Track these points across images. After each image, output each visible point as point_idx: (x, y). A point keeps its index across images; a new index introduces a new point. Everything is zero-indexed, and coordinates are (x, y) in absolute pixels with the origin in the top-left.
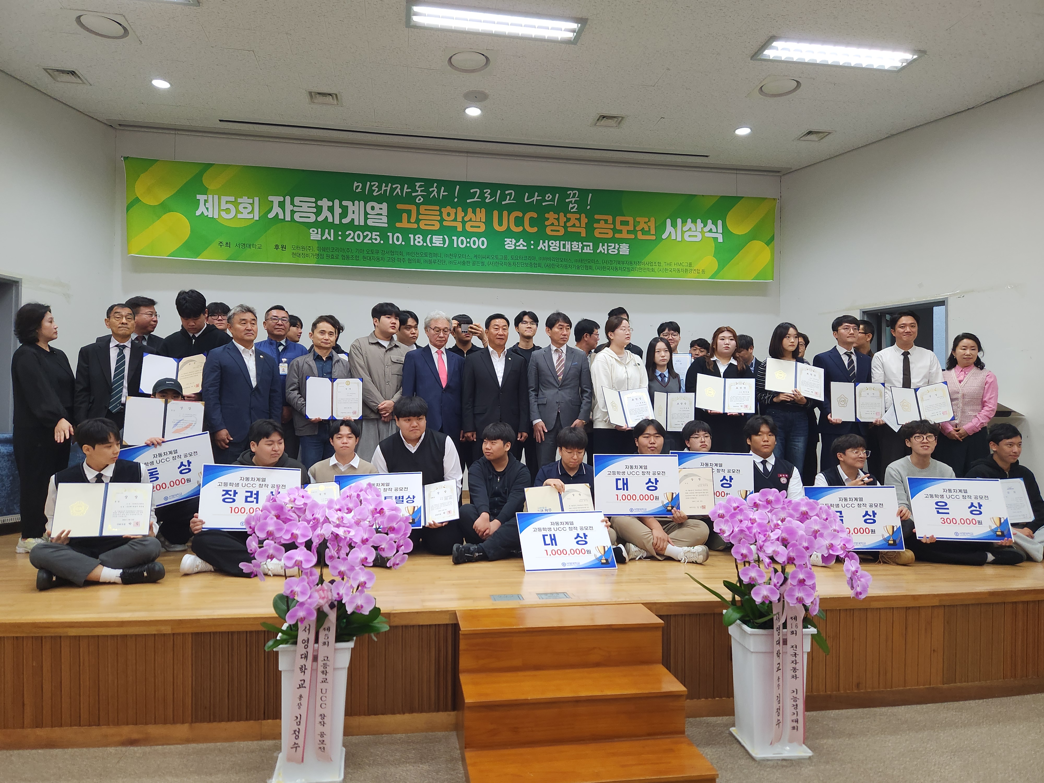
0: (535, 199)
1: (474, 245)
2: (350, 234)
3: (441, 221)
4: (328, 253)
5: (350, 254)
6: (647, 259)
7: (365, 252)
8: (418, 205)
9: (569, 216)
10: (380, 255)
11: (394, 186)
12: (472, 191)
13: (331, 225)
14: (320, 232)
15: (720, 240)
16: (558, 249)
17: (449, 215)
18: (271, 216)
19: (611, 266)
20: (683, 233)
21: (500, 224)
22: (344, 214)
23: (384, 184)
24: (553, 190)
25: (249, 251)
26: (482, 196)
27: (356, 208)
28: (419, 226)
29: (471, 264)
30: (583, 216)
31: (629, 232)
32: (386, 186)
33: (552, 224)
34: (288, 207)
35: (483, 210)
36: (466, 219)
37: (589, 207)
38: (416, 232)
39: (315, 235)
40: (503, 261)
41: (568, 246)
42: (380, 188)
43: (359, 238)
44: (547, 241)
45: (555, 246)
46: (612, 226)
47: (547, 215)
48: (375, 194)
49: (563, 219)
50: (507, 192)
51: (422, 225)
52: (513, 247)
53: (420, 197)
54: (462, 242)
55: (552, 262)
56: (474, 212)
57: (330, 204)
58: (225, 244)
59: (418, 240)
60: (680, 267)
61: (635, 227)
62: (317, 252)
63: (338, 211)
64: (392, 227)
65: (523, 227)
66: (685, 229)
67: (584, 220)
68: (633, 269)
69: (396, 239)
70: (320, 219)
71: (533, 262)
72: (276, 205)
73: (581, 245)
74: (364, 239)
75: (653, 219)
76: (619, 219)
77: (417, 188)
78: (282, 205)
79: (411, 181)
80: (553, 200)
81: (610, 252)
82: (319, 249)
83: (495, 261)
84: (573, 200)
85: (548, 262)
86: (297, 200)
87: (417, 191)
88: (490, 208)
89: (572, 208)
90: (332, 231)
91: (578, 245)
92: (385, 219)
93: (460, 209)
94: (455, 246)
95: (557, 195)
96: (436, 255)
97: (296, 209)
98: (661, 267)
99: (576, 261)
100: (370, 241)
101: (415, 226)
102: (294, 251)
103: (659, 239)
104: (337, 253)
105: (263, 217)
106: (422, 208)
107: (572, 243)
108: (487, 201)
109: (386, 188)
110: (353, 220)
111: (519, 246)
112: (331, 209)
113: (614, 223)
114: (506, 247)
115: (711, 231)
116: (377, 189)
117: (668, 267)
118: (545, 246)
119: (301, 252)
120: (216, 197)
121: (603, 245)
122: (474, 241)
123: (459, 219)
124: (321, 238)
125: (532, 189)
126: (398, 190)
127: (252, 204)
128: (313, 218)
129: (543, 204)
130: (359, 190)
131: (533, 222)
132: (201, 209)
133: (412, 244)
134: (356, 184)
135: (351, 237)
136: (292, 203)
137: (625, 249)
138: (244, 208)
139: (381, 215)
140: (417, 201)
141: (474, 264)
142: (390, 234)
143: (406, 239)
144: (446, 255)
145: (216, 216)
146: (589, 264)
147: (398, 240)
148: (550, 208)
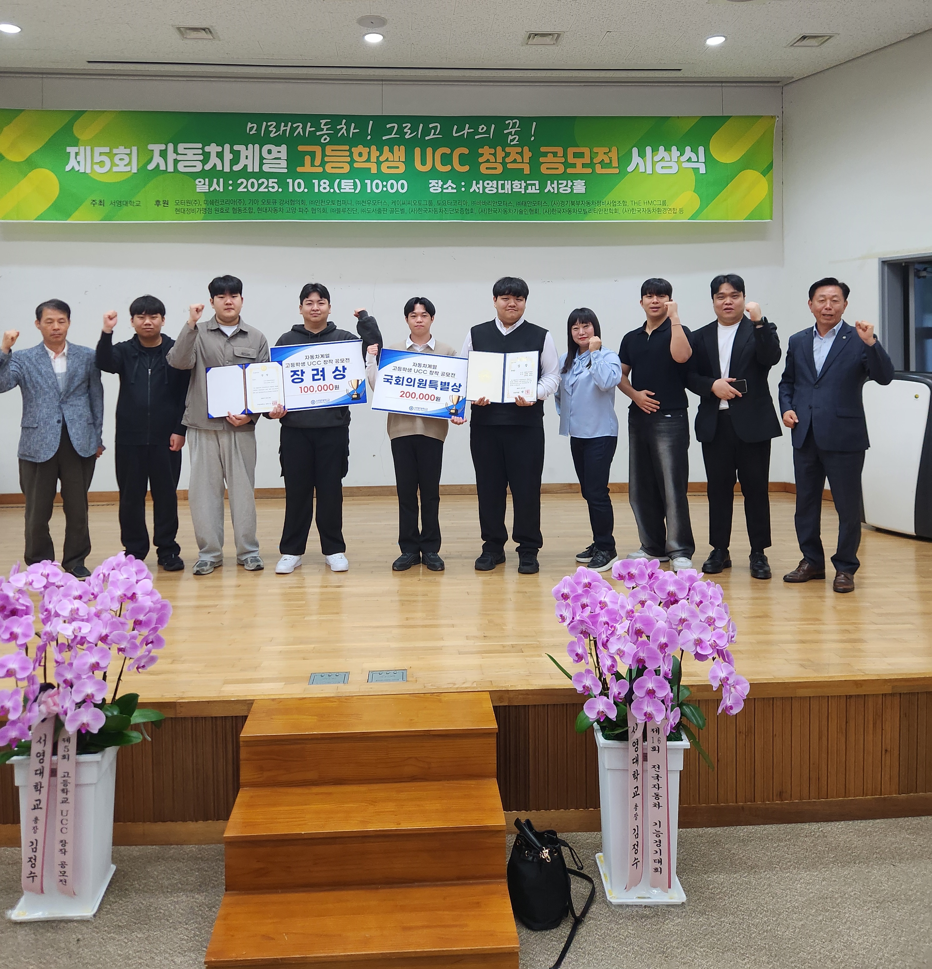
0: (465, 132)
1: (392, 188)
2: (242, 183)
3: (351, 162)
4: (217, 207)
5: (242, 207)
6: (610, 197)
7: (260, 203)
8: (323, 146)
9: (508, 149)
10: (278, 206)
11: (294, 126)
12: (388, 126)
13: (221, 174)
14: (207, 183)
15: (703, 170)
16: (495, 191)
17: (360, 155)
18: (151, 167)
19: (564, 208)
20: (653, 164)
21: (424, 162)
22: (235, 160)
23: (283, 124)
24: (487, 120)
25: (126, 209)
26: (401, 131)
27: (250, 153)
28: (324, 169)
30: (526, 149)
31: (584, 165)
32: (286, 126)
33: (488, 161)
34: (171, 156)
35: (402, 148)
36: (382, 159)
37: (533, 139)
38: (320, 176)
39: (201, 186)
40: (428, 207)
41: (508, 186)
42: (278, 128)
43: (253, 187)
44: (481, 182)
45: (491, 187)
46: (563, 160)
47: (480, 151)
48: (272, 135)
49: (500, 154)
50: (431, 126)
51: (329, 169)
52: (440, 190)
53: (326, 136)
54: (377, 186)
55: (489, 207)
56: (391, 151)
57: (219, 149)
58: (98, 202)
59: (323, 186)
60: (651, 207)
61: (592, 159)
62: (204, 206)
63: (228, 156)
64: (292, 172)
65: (452, 166)
66: (656, 159)
67: (527, 154)
68: (592, 211)
69: (297, 186)
70: (208, 167)
71: (464, 207)
72: (157, 154)
73: (524, 184)
74: (258, 188)
75: (614, 149)
76: (571, 151)
77: (322, 127)
78: (163, 154)
79: (315, 119)
80: (488, 132)
81: (561, 191)
82: (206, 202)
83: (418, 206)
84: (513, 130)
85: (484, 206)
86: (181, 147)
87: (323, 130)
88: (410, 145)
89: (512, 140)
90: (221, 180)
91: (521, 184)
92: (284, 164)
93: (373, 148)
94: (369, 191)
95: (493, 126)
96: (344, 202)
97: (179, 158)
98: (627, 207)
99: (519, 204)
100: (266, 190)
101: (320, 170)
102: (178, 207)
103: (623, 173)
104: (226, 206)
105: (142, 169)
106: (328, 149)
107: (513, 182)
108: (407, 137)
109: (285, 128)
110: (246, 166)
111: (447, 188)
112: (220, 155)
113: (565, 155)
114: (431, 190)
115: (689, 160)
116: (274, 130)
117: (635, 207)
118: (479, 188)
119: (186, 207)
120: (88, 148)
121: (552, 183)
122: (392, 184)
123: (373, 158)
124: (209, 189)
125: (461, 121)
126: (300, 129)
127: (129, 155)
128: (199, 167)
129: (476, 137)
130: (253, 132)
131: (463, 160)
132: (72, 163)
133: (316, 190)
134: (250, 125)
135: (244, 186)
136: (175, 151)
137: (579, 187)
138: (120, 159)
139: (280, 159)
140: (322, 141)
141: (392, 212)
142: (290, 181)
143: (309, 185)
144: (358, 203)
145: (88, 171)
146: (534, 208)
147: (299, 187)
148: (483, 142)
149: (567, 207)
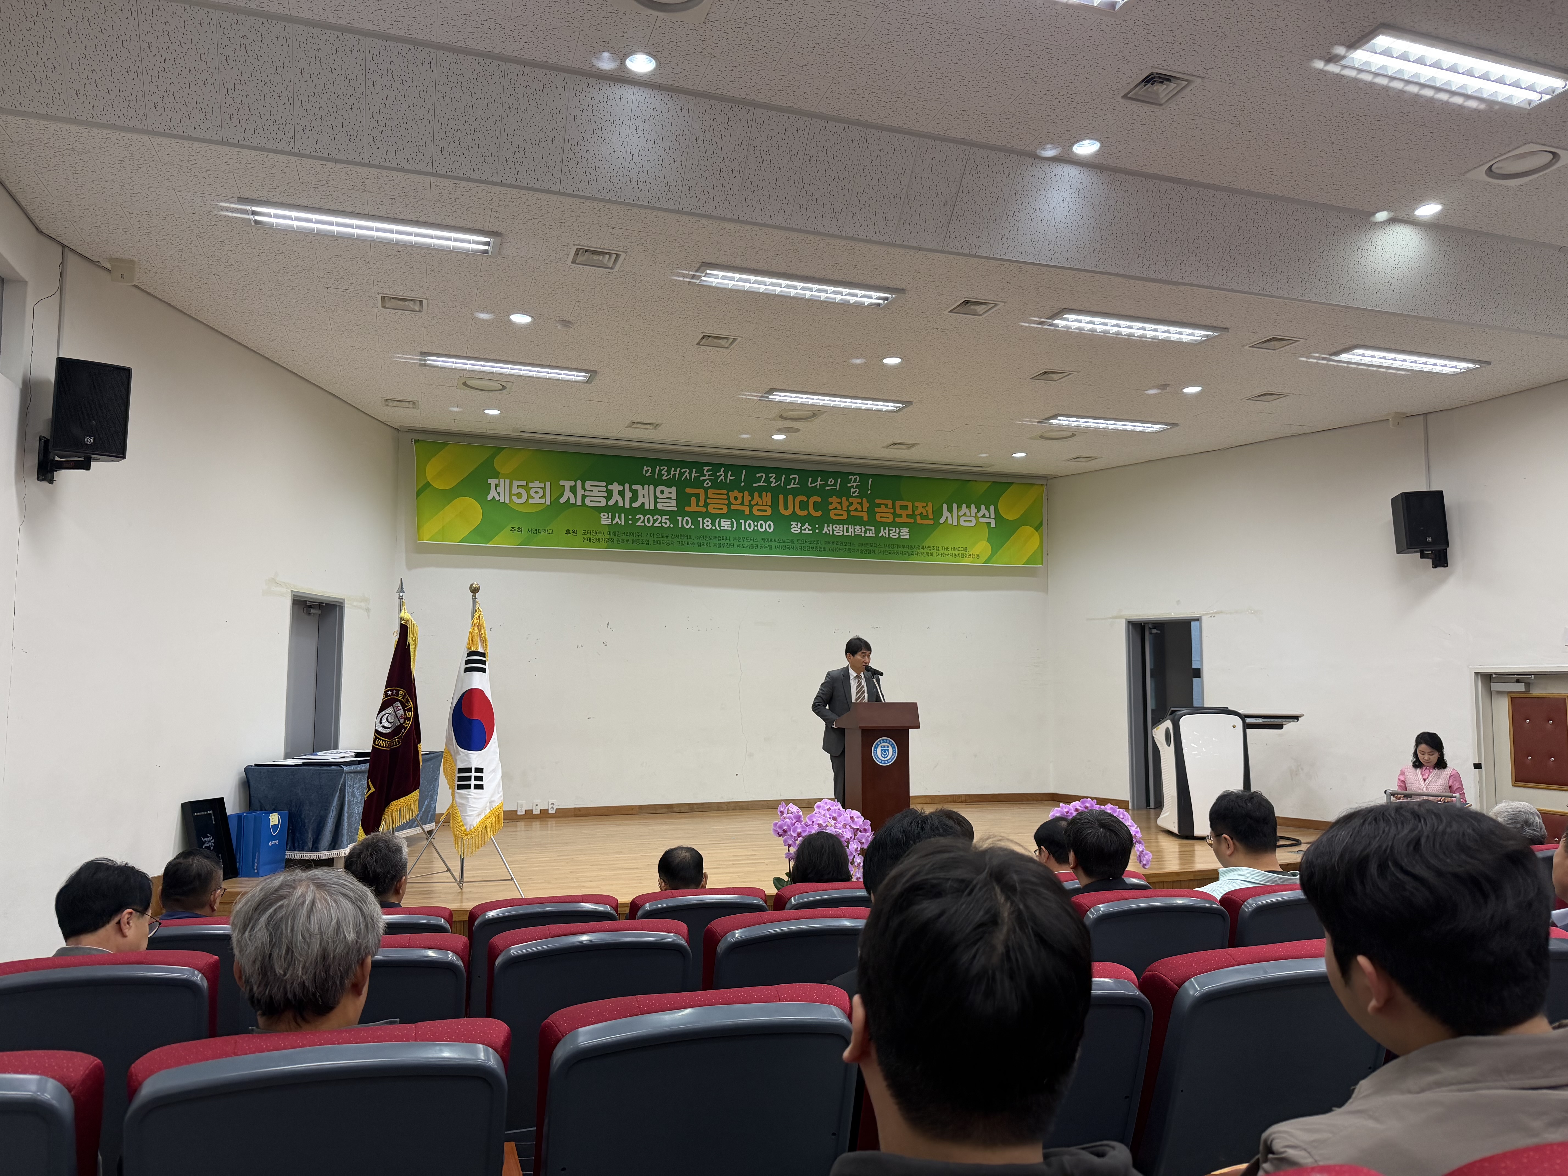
1: (762, 528)
2: (640, 518)
3: (729, 504)
4: (619, 538)
5: (640, 539)
6: (927, 543)
7: (655, 536)
8: (706, 489)
9: (851, 500)
10: (670, 539)
11: (682, 471)
12: (758, 475)
13: (622, 510)
14: (610, 517)
15: (993, 525)
16: (842, 533)
17: (736, 499)
18: (562, 500)
19: (893, 550)
20: (958, 517)
21: (786, 508)
22: (634, 498)
23: (673, 469)
24: (835, 474)
25: (540, 536)
26: (767, 480)
28: (707, 509)
29: (759, 547)
30: (864, 500)
31: (908, 516)
32: (675, 470)
33: (836, 508)
34: (580, 492)
35: (769, 494)
36: (753, 503)
37: (869, 492)
38: (704, 515)
39: (605, 519)
40: (790, 544)
41: (851, 530)
42: (669, 472)
43: (649, 522)
44: (831, 525)
45: (839, 530)
46: (892, 511)
47: (830, 500)
48: (664, 478)
49: (845, 504)
50: (791, 477)
51: (711, 510)
52: (799, 531)
53: (708, 481)
54: (750, 526)
55: (837, 546)
56: (760, 496)
57: (621, 488)
58: (517, 529)
59: (707, 524)
60: (957, 552)
61: (913, 511)
62: (608, 537)
63: (628, 495)
64: (681, 511)
65: (808, 511)
66: (961, 514)
67: (866, 505)
68: (914, 553)
69: (685, 523)
70: (611, 503)
71: (818, 546)
72: (567, 489)
73: (863, 529)
74: (653, 524)
75: (930, 504)
76: (898, 503)
77: (705, 473)
78: (573, 489)
79: (699, 466)
80: (835, 484)
81: (891, 535)
82: (609, 533)
83: (782, 544)
84: (855, 484)
85: (833, 546)
86: (588, 484)
87: (705, 475)
88: (775, 493)
89: (854, 493)
90: (623, 515)
91: (861, 529)
92: (674, 503)
93: (746, 493)
94: (743, 529)
95: (839, 480)
97: (586, 493)
98: (939, 552)
99: (859, 545)
100: (660, 525)
101: (704, 509)
102: (585, 536)
103: (936, 524)
104: (627, 537)
105: (555, 502)
106: (710, 492)
107: (855, 527)
108: (772, 485)
109: (675, 472)
110: (643, 504)
111: (805, 530)
112: (621, 493)
113: (894, 507)
114: (792, 530)
115: (984, 516)
116: (666, 473)
117: (946, 552)
118: (829, 530)
119: (592, 536)
120: (508, 482)
121: (885, 529)
122: (761, 524)
123: (746, 503)
124: (612, 522)
125: (815, 474)
126: (687, 474)
128: (603, 503)
129: (827, 488)
130: (648, 474)
131: (817, 506)
132: (493, 493)
133: (701, 527)
134: (645, 468)
135: (642, 521)
136: (583, 488)
137: (905, 533)
138: (535, 492)
139: (670, 498)
140: (705, 485)
141: (762, 548)
142: (680, 518)
143: (695, 523)
144: (735, 539)
145: (507, 501)
146: (871, 549)
147: (687, 524)
148: (832, 493)
149: (895, 549)
